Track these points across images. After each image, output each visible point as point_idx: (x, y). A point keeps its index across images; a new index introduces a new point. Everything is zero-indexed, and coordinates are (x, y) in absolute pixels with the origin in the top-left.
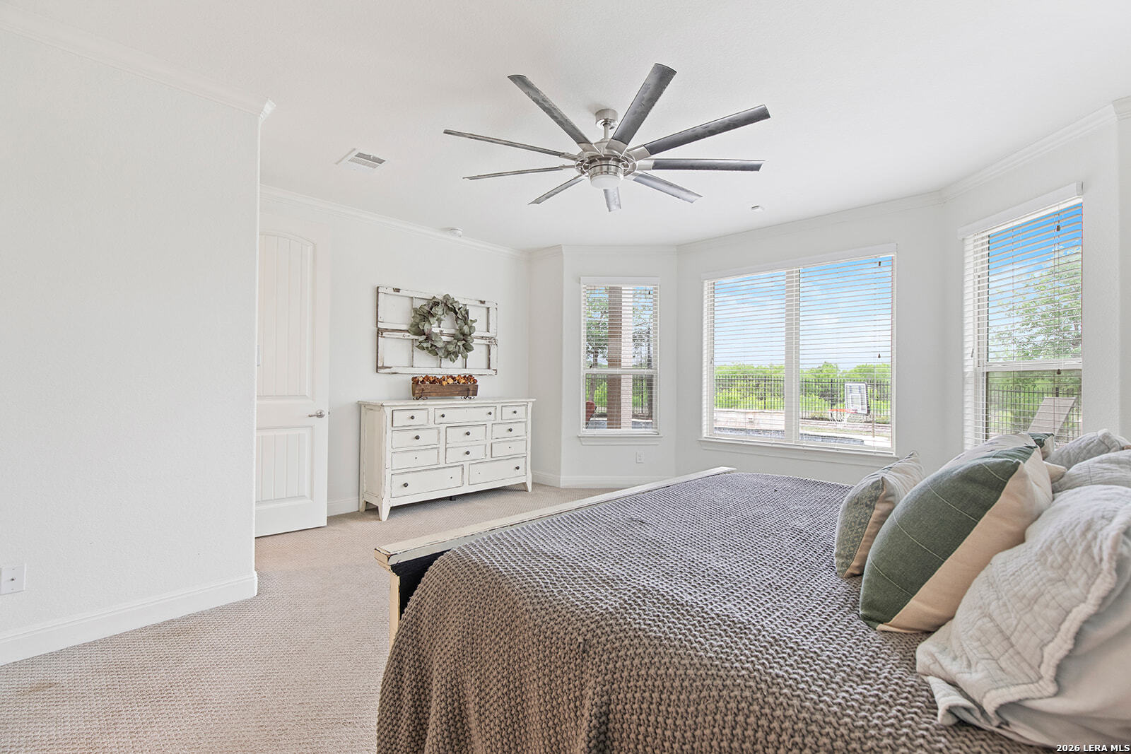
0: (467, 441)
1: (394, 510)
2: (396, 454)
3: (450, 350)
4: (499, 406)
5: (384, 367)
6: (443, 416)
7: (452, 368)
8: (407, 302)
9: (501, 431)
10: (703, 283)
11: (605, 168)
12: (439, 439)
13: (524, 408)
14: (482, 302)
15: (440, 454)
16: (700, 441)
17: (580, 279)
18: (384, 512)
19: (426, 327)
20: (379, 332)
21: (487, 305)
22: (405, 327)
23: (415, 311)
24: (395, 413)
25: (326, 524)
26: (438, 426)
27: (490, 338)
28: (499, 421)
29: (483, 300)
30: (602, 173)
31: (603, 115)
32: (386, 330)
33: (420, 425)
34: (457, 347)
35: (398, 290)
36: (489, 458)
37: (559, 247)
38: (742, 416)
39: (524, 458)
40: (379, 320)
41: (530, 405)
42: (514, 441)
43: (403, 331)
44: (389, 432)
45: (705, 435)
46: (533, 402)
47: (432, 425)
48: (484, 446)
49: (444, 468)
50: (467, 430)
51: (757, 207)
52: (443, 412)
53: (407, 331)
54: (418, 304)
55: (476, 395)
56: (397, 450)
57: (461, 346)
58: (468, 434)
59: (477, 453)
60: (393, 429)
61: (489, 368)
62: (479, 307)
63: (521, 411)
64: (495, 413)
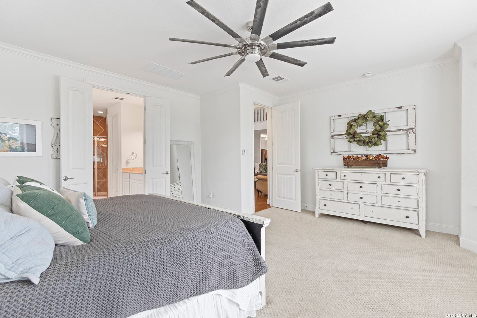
0: (360, 191)
1: (322, 215)
2: (321, 191)
4: (388, 174)
5: (334, 152)
6: (345, 176)
8: (345, 120)
12: (343, 187)
13: (415, 176)
14: (400, 108)
15: (344, 195)
18: (317, 215)
20: (331, 137)
24: (319, 172)
25: (300, 211)
26: (342, 181)
27: (408, 130)
28: (388, 182)
29: (400, 106)
32: (336, 135)
33: (331, 179)
35: (340, 116)
36: (379, 204)
39: (415, 212)
40: (332, 131)
42: (404, 198)
43: (343, 134)
44: (317, 180)
47: (339, 180)
49: (347, 202)
50: (361, 185)
52: (345, 174)
53: (345, 134)
55: (386, 166)
56: (321, 189)
57: (376, 138)
58: (361, 187)
60: (319, 179)
61: (408, 149)
62: (397, 111)
64: (385, 177)
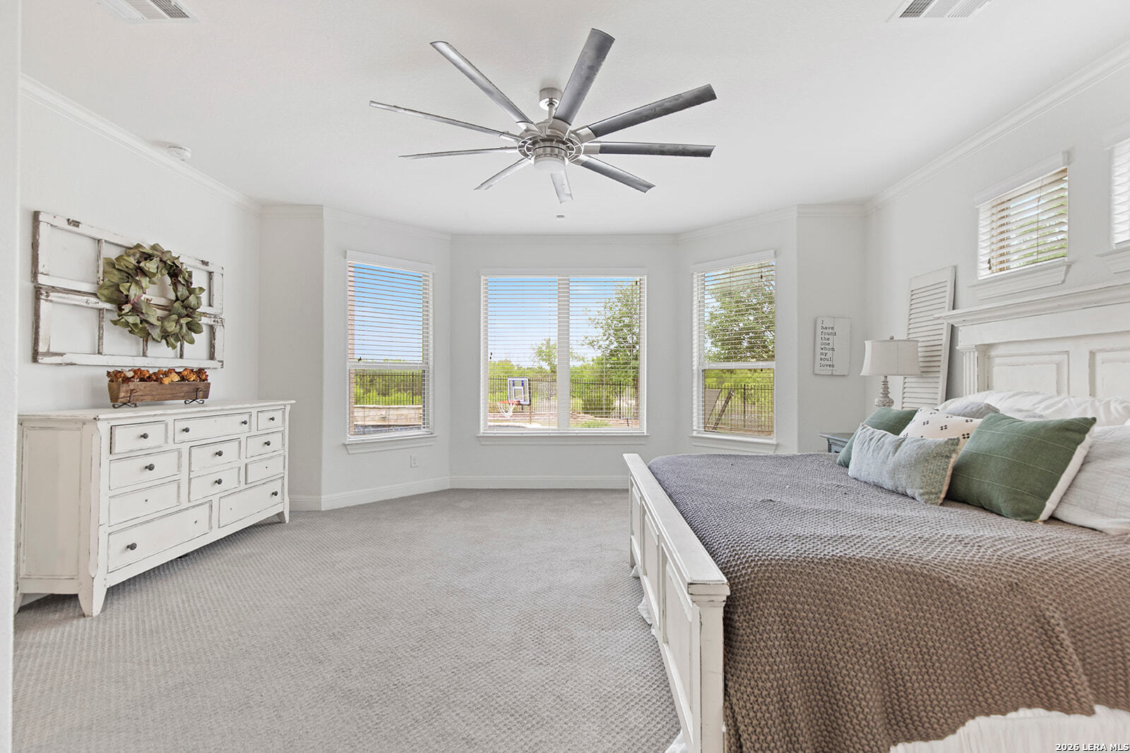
0: (218, 465)
1: (113, 591)
2: (116, 499)
3: (169, 330)
4: (254, 412)
5: (49, 354)
6: (187, 430)
7: (160, 357)
8: (89, 247)
9: (255, 446)
10: (480, 277)
11: (549, 150)
12: (179, 467)
13: (281, 412)
14: (205, 263)
15: (181, 488)
16: (478, 437)
17: (346, 252)
18: (97, 600)
19: (134, 292)
20: (38, 292)
21: (210, 268)
22: (86, 287)
23: (111, 264)
24: (117, 432)
26: (178, 446)
27: (215, 316)
28: (254, 432)
29: (206, 260)
30: (551, 155)
31: (549, 91)
32: (54, 289)
33: (155, 448)
34: (178, 327)
35: (76, 224)
36: (243, 486)
37: (319, 208)
38: (413, 411)
39: (280, 481)
40: (41, 269)
41: (288, 408)
42: (271, 457)
43: (84, 293)
44: (105, 462)
45: (482, 431)
46: (292, 404)
47: (171, 446)
48: (237, 469)
49: (187, 509)
50: (219, 448)
51: (563, 216)
52: (185, 425)
53: (95, 295)
54: (113, 253)
55: (207, 398)
56: (117, 492)
57: (184, 326)
58: (220, 454)
59: (230, 481)
60: (112, 457)
61: (213, 358)
62: (202, 269)
63: (278, 415)
64: (250, 422)
